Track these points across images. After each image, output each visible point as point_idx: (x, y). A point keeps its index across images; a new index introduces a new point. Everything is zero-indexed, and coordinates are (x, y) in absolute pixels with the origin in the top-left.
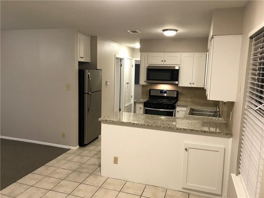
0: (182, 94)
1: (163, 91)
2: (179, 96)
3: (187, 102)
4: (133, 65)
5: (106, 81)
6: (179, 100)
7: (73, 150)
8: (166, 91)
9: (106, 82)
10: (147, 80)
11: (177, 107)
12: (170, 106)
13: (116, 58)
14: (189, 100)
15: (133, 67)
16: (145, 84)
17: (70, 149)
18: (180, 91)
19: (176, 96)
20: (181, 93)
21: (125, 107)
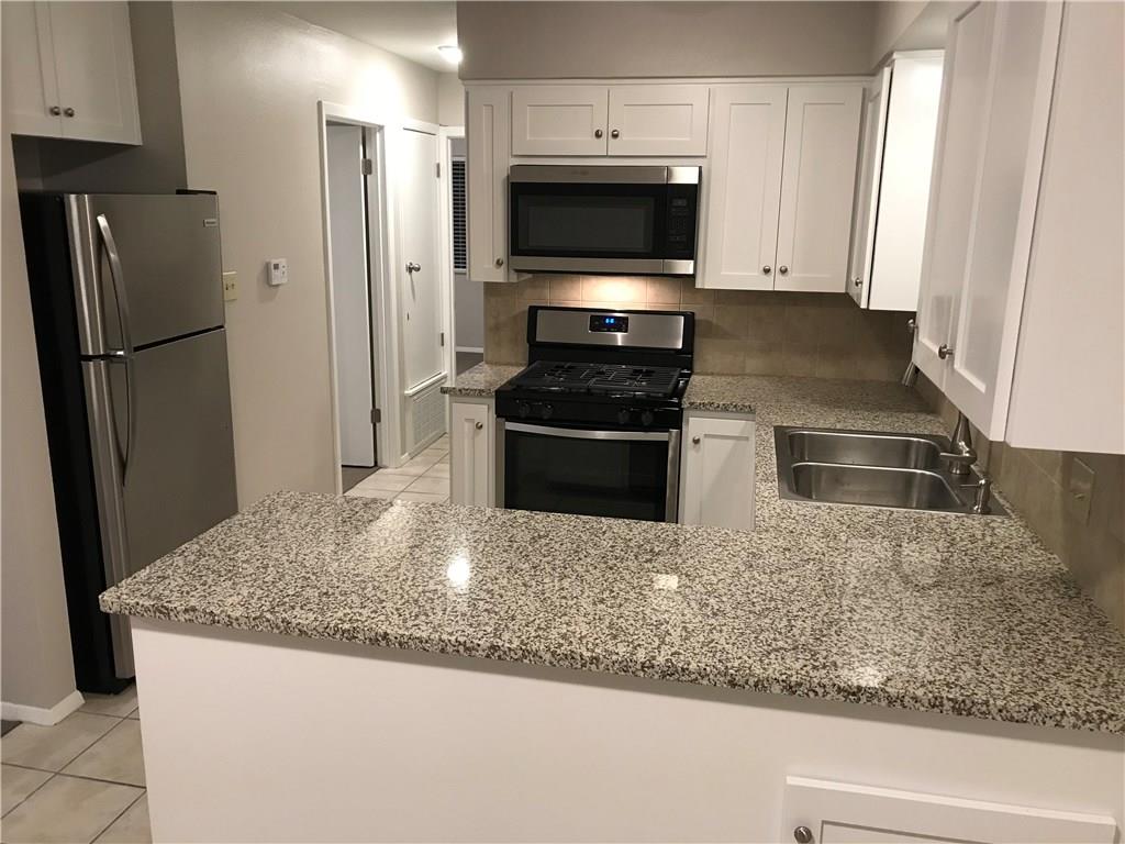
0: (713, 331)
1: (607, 317)
2: (697, 340)
3: (743, 375)
4: (438, 166)
5: (267, 265)
6: (697, 367)
7: (40, 725)
8: (627, 319)
9: (267, 270)
10: (512, 254)
11: (691, 412)
12: (651, 411)
13: (329, 123)
14: (753, 364)
15: (438, 175)
16: (499, 276)
17: (21, 722)
18: (702, 312)
19: (680, 346)
20: (709, 324)
21: (405, 399)
